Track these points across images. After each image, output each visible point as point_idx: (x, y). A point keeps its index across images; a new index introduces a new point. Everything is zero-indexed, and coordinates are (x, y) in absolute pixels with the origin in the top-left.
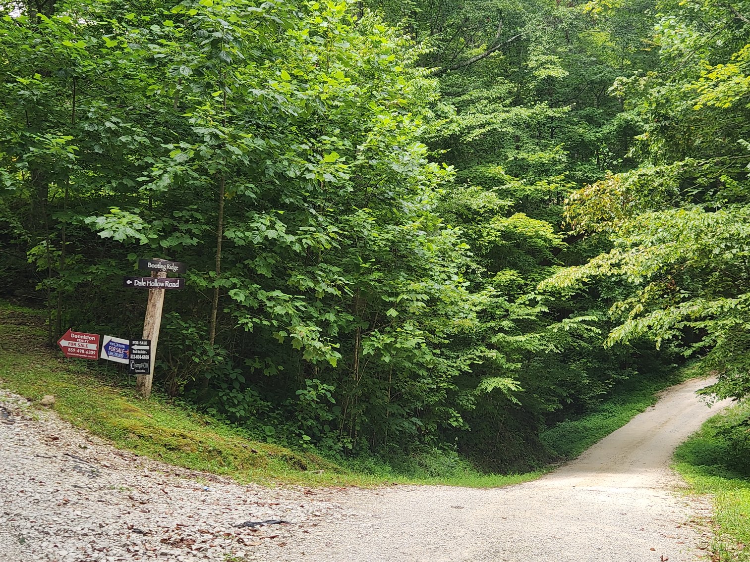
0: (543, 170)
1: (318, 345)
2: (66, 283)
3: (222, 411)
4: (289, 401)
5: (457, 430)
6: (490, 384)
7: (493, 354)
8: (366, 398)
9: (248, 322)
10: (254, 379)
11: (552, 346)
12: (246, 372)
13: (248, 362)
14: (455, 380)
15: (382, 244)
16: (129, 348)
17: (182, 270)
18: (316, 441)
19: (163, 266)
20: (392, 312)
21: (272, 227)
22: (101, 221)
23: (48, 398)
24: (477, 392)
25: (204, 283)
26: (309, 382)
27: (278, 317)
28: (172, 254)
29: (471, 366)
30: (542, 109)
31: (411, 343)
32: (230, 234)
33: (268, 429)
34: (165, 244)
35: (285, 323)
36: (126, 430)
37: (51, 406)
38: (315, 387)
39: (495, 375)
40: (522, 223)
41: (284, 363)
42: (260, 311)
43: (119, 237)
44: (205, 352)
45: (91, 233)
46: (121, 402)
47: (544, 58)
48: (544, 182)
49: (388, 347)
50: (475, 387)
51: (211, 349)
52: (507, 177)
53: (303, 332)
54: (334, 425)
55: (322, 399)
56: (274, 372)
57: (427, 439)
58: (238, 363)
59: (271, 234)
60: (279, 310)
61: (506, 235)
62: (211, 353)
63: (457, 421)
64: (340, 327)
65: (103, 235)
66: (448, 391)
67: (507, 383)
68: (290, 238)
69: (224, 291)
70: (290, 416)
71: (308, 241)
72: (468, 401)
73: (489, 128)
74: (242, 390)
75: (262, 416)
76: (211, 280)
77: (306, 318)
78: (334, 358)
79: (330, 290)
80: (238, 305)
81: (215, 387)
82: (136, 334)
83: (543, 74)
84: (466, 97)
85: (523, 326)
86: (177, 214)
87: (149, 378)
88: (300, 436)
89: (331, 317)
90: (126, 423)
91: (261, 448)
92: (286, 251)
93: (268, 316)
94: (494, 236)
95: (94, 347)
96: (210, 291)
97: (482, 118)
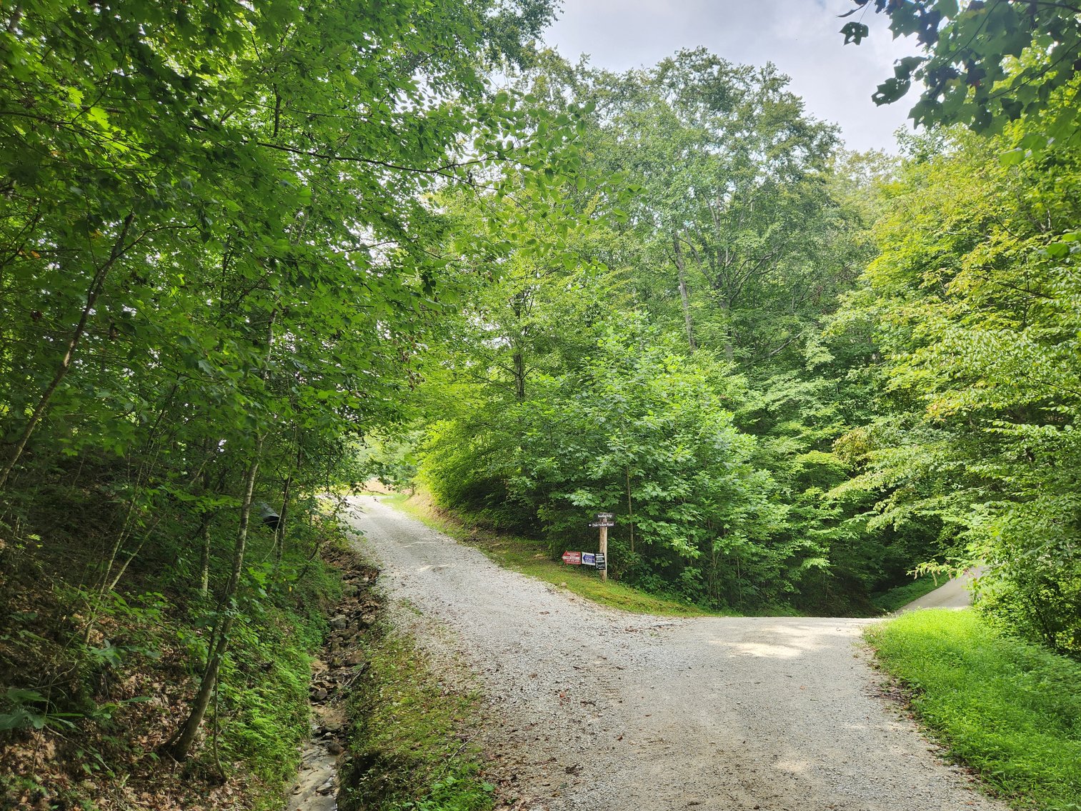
0: (829, 420)
1: (687, 548)
2: (558, 527)
3: (642, 587)
4: (677, 580)
5: (791, 593)
6: (809, 563)
7: (808, 543)
8: (721, 575)
9: (649, 539)
10: (657, 569)
11: (851, 534)
12: (652, 565)
13: (653, 560)
14: (785, 562)
15: (716, 489)
16: (595, 557)
17: (614, 516)
18: (695, 600)
19: (605, 516)
20: (727, 526)
21: (654, 489)
22: (573, 497)
23: (564, 584)
24: (802, 569)
25: (624, 521)
26: (686, 568)
27: (664, 536)
28: (608, 510)
29: (794, 552)
30: (820, 382)
31: (741, 541)
32: (633, 496)
33: (667, 595)
34: (603, 505)
35: (669, 539)
36: (600, 596)
37: (566, 587)
38: (690, 571)
39: (812, 557)
40: (816, 456)
41: (672, 559)
42: (655, 533)
43: (582, 504)
44: (630, 557)
45: (569, 503)
46: (594, 584)
47: (817, 350)
48: (830, 427)
49: (727, 546)
50: (800, 566)
51: (633, 555)
52: (804, 428)
53: (676, 542)
54: (705, 591)
55: (696, 577)
56: (667, 564)
57: (771, 600)
58: (648, 561)
59: (654, 494)
60: (663, 532)
61: (808, 465)
62: (633, 557)
63: (789, 588)
64: (699, 537)
65: (575, 504)
66: (781, 570)
67: (821, 562)
68: (665, 494)
69: (635, 524)
70: (679, 588)
71: (674, 494)
72: (796, 574)
73: (787, 398)
74: (651, 575)
75: (663, 588)
76: (628, 519)
77: (680, 534)
78: (697, 554)
79: (690, 518)
80: (644, 531)
81: (637, 575)
82: (596, 551)
83: (816, 360)
84: (769, 381)
85: (827, 523)
86: (607, 487)
87: (605, 571)
88: (685, 598)
89: (693, 532)
90: (599, 593)
91: (664, 604)
92: (663, 501)
93: (659, 535)
94: (799, 467)
95: (578, 558)
96: (628, 525)
97: (781, 394)
